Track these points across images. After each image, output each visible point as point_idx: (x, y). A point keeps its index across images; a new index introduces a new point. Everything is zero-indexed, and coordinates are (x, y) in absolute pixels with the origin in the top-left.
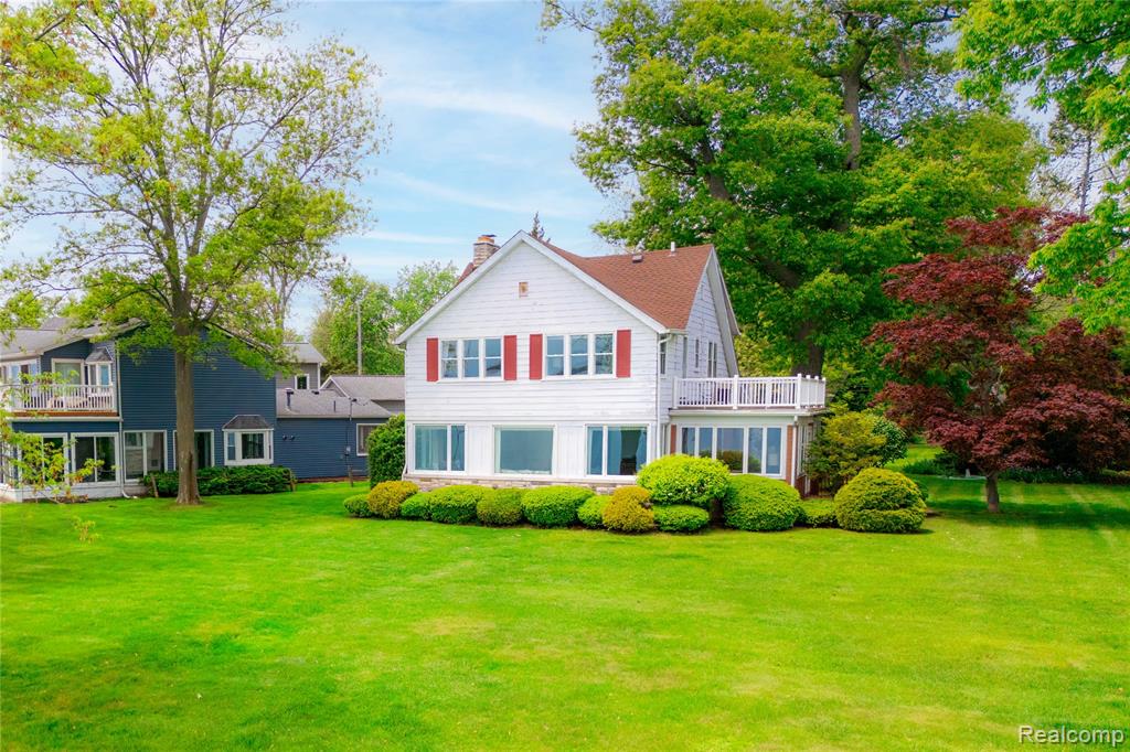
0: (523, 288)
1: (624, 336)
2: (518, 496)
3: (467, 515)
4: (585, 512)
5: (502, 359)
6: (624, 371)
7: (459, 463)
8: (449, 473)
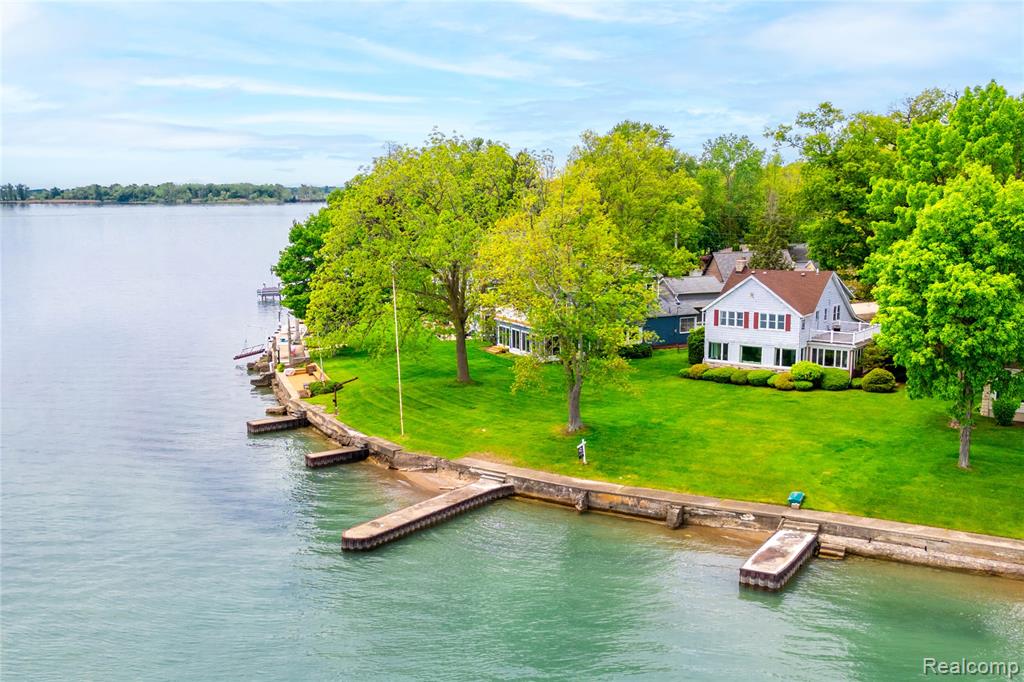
0: (752, 295)
1: (789, 316)
2: (746, 374)
3: (726, 380)
4: (770, 381)
5: (743, 320)
6: (788, 329)
7: (725, 358)
8: (722, 361)
